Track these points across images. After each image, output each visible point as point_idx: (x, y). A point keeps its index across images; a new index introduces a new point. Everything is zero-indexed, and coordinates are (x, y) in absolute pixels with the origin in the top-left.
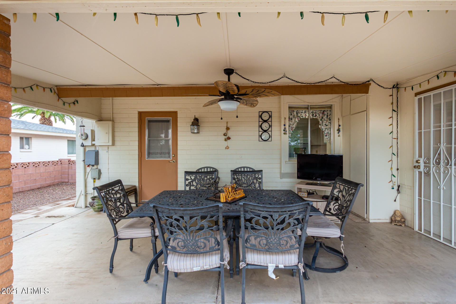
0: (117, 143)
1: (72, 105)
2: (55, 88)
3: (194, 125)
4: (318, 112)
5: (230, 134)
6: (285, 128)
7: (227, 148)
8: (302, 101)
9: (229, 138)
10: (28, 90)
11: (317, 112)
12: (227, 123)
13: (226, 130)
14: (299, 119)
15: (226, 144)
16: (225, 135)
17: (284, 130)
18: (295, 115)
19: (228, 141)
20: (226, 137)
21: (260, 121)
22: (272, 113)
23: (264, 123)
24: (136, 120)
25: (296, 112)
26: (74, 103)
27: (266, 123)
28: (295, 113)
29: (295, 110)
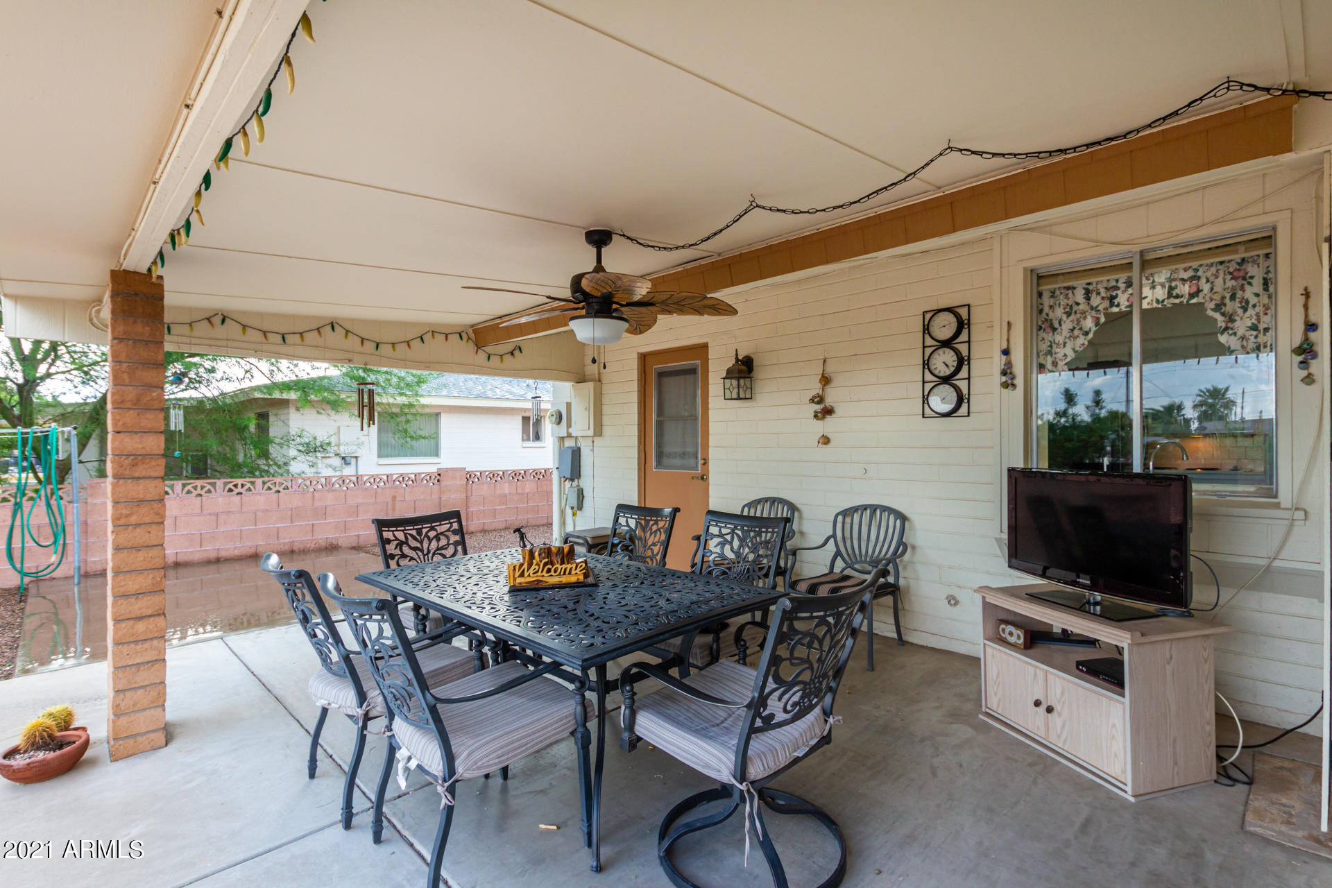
0: (607, 430)
1: (508, 358)
2: (470, 332)
3: (731, 378)
4: (1209, 274)
5: (833, 397)
6: (1009, 364)
7: (826, 440)
8: (1085, 244)
9: (828, 412)
10: (416, 344)
11: (1200, 273)
12: (824, 361)
13: (819, 386)
14: (1103, 320)
15: (819, 427)
16: (814, 400)
17: (1004, 373)
18: (1078, 304)
19: (829, 419)
20: (819, 407)
21: (926, 345)
22: (972, 309)
23: (941, 351)
24: (634, 375)
25: (1084, 292)
26: (512, 353)
27: (947, 350)
28: (1079, 296)
29: (1080, 284)
